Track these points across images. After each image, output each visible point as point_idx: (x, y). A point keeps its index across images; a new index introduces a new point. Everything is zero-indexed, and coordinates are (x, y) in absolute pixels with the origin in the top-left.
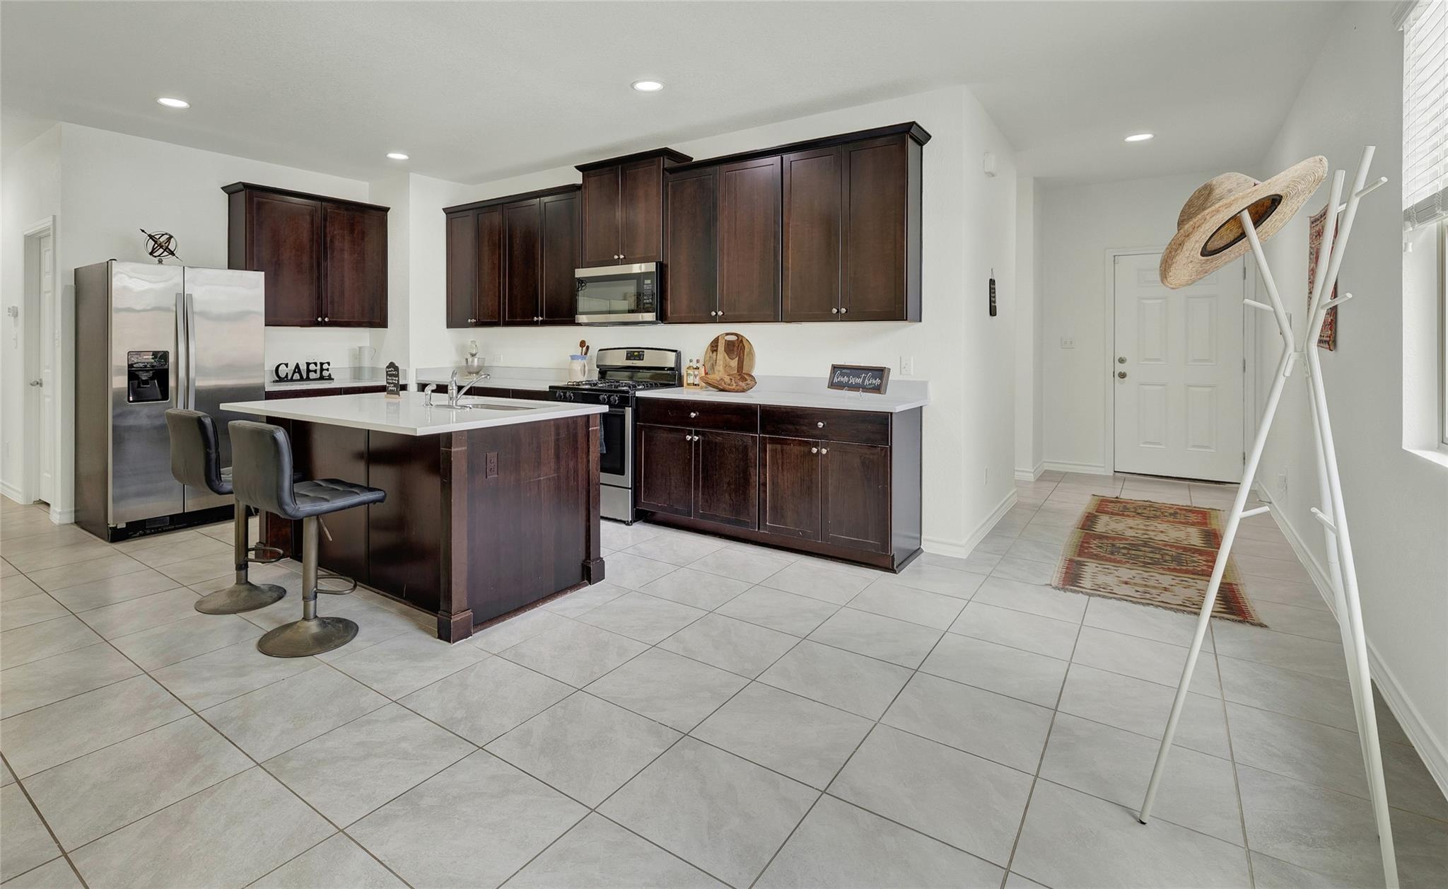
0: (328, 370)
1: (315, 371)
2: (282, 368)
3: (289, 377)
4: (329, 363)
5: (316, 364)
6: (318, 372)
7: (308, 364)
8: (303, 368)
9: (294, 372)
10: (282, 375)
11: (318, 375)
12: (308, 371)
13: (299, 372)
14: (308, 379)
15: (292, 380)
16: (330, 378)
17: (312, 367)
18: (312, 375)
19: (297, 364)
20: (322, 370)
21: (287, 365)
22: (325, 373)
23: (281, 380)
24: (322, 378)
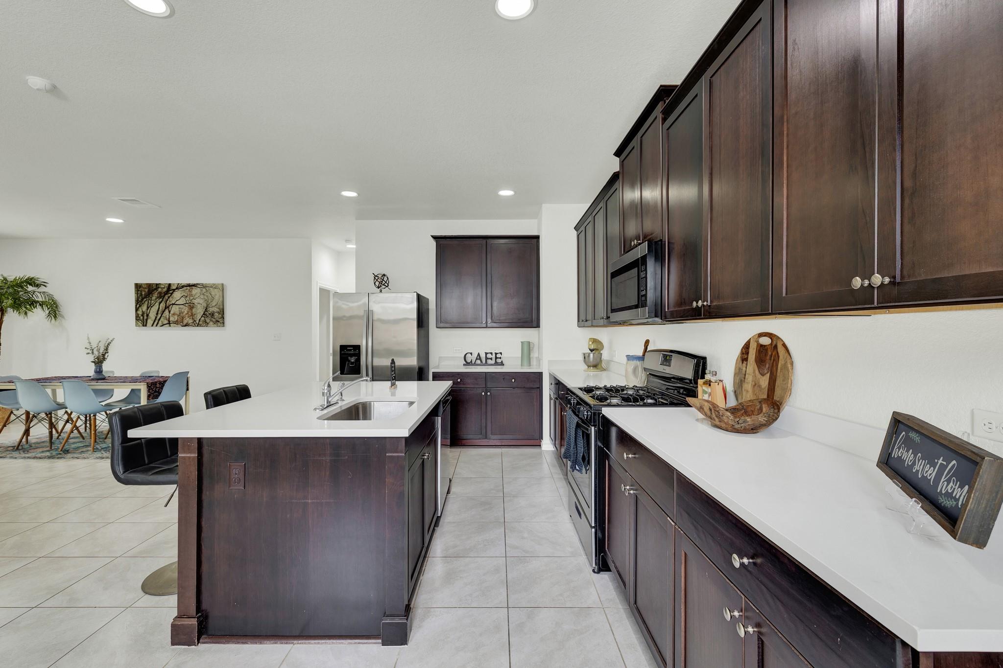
0: (500, 358)
1: (491, 359)
2: (469, 355)
3: (473, 362)
4: (501, 353)
5: (491, 353)
6: (494, 359)
7: (486, 354)
8: (483, 356)
9: (477, 359)
10: (469, 361)
11: (493, 362)
12: (487, 358)
13: (480, 359)
14: (486, 364)
15: (475, 364)
16: (502, 364)
17: (489, 356)
18: (489, 362)
19: (479, 353)
20: (496, 358)
21: (471, 354)
22: (499, 361)
23: (467, 364)
24: (496, 364)
